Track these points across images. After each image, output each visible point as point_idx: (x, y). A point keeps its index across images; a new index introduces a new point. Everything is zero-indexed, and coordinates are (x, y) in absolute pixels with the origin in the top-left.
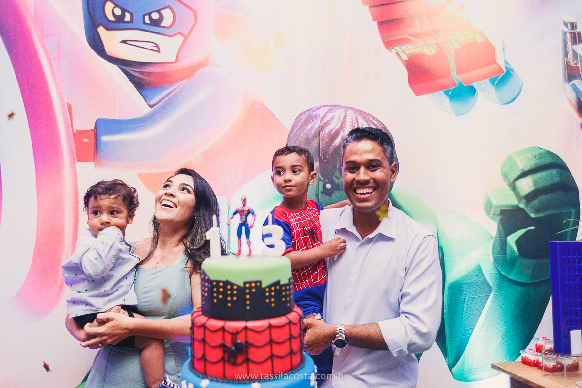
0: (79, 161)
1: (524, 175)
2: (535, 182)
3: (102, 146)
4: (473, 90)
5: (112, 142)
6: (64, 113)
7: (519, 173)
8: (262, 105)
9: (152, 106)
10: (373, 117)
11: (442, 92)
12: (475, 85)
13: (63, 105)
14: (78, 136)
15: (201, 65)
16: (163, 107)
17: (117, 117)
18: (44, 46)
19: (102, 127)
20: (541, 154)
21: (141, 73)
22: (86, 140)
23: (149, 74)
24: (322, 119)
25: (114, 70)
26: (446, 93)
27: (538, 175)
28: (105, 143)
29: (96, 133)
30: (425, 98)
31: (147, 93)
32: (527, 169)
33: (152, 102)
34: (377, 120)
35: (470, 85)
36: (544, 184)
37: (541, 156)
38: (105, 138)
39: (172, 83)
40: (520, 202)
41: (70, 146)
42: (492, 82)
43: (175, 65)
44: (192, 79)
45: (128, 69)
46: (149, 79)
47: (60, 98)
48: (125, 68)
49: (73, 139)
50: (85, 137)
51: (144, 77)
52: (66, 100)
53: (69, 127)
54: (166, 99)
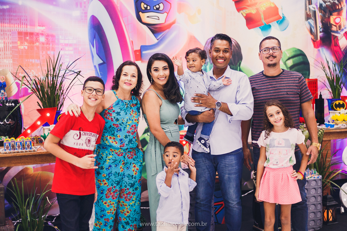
0: (136, 60)
1: (289, 59)
2: (293, 62)
3: (143, 55)
4: (270, 26)
5: (146, 54)
6: (131, 44)
7: (287, 58)
8: (194, 37)
9: (158, 40)
10: (233, 39)
11: (258, 28)
12: (271, 24)
14: (135, 52)
15: (173, 23)
16: (161, 40)
17: (147, 45)
18: (123, 21)
19: (144, 48)
20: (296, 50)
21: (154, 28)
22: (138, 53)
25: (145, 27)
26: (260, 28)
27: (295, 59)
28: (144, 54)
29: (140, 51)
30: (252, 30)
31: (156, 35)
32: (290, 56)
33: (158, 38)
34: (235, 40)
35: (269, 24)
36: (297, 62)
37: (296, 51)
38: (144, 52)
39: (164, 31)
40: (287, 69)
41: (133, 56)
42: (277, 22)
43: (165, 24)
44: (170, 29)
45: (149, 27)
46: (156, 30)
47: (129, 39)
48: (149, 26)
49: (134, 53)
50: (138, 52)
51: (155, 29)
52: (131, 40)
53: (132, 49)
54: (162, 37)
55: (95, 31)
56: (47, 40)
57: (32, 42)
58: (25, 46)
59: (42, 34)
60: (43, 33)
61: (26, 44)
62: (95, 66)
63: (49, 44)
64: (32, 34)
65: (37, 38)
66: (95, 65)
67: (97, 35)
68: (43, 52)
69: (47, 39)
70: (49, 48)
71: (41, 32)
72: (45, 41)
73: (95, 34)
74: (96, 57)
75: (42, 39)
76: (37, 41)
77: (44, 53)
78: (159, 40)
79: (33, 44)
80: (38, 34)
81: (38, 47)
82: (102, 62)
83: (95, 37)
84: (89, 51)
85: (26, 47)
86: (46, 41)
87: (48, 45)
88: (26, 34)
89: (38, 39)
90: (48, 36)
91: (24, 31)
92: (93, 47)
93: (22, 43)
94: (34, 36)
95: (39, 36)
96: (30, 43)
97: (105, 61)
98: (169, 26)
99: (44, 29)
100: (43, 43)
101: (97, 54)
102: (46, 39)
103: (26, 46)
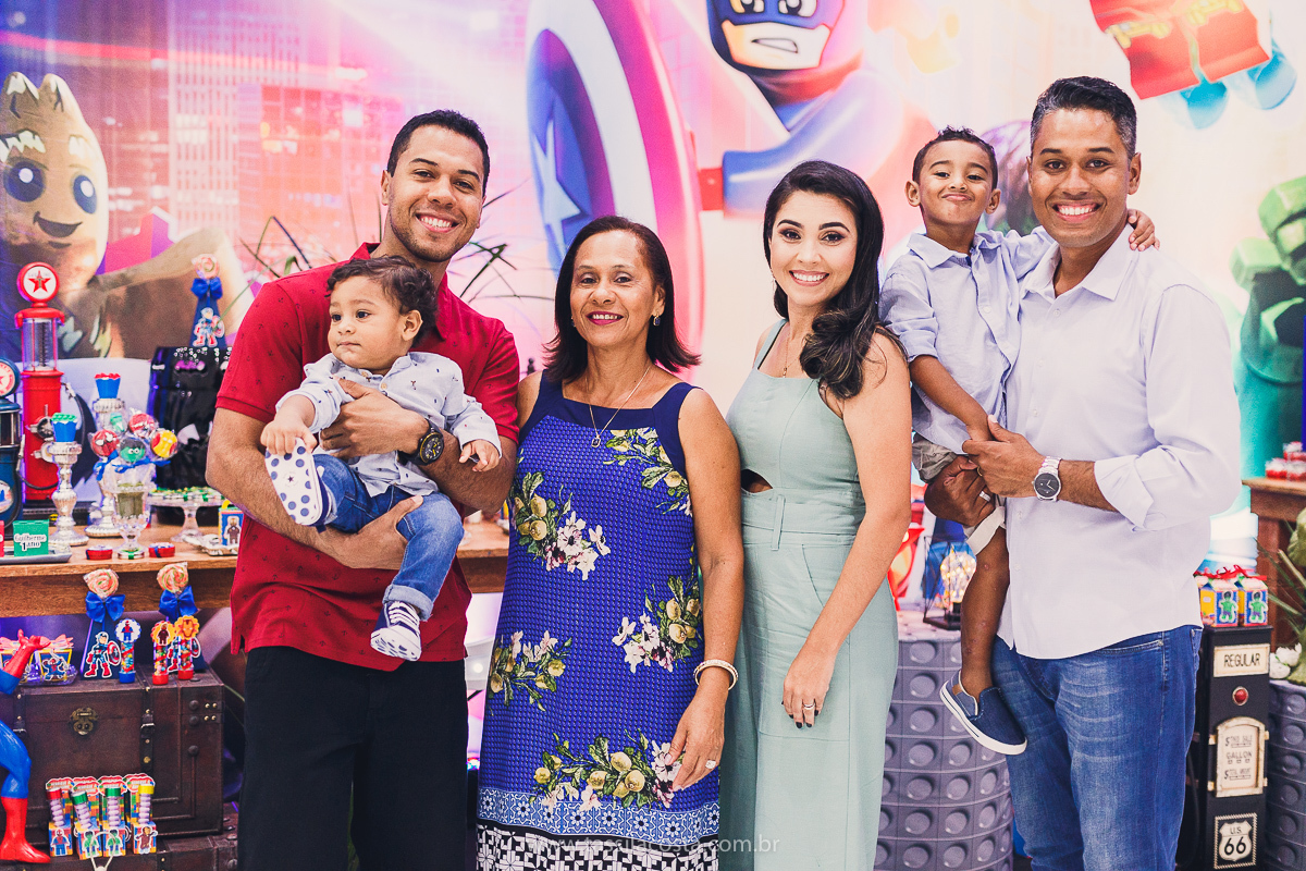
0: (706, 208)
1: (1292, 218)
3: (730, 190)
4: (1222, 89)
6: (686, 146)
7: (1283, 217)
9: (790, 130)
11: (1176, 94)
12: (1225, 80)
13: (684, 135)
14: (703, 175)
15: (851, 67)
16: (803, 132)
17: (748, 147)
18: (660, 55)
19: (736, 161)
21: (778, 84)
22: (712, 182)
23: (784, 85)
24: (1010, 142)
25: (743, 82)
26: (1183, 94)
28: (735, 185)
29: (722, 173)
30: (1154, 102)
31: (783, 111)
32: (1295, 210)
33: (791, 125)
35: (1219, 80)
38: (735, 178)
39: (812, 96)
40: (1284, 261)
41: (693, 190)
42: (1252, 74)
43: (817, 71)
44: (840, 88)
45: (761, 80)
46: (787, 92)
47: (682, 125)
48: (759, 80)
49: (696, 180)
50: (713, 178)
51: (780, 90)
52: (688, 128)
53: (692, 163)
54: (808, 120)
55: (552, 91)
56: (372, 120)
57: (313, 128)
58: (287, 144)
59: (354, 99)
60: (359, 93)
61: (292, 132)
62: (548, 228)
63: (379, 137)
64: (314, 95)
65: (332, 113)
66: (548, 221)
67: (559, 108)
68: (353, 167)
69: (372, 116)
70: (378, 151)
71: (348, 90)
72: (365, 122)
73: (553, 101)
74: (554, 191)
75: (353, 116)
76: (334, 122)
77: (359, 169)
78: (795, 132)
79: (319, 133)
80: (336, 98)
81: (335, 148)
82: (574, 211)
83: (550, 116)
84: (529, 167)
85: (293, 148)
86: (369, 124)
87: (372, 142)
88: (294, 94)
89: (337, 115)
90: (374, 104)
91: (285, 84)
92: (544, 150)
93: (276, 129)
94: (323, 103)
95: (340, 103)
96: (307, 131)
97: (587, 208)
98: (835, 79)
99: (362, 80)
100: (356, 134)
101: (559, 180)
102: (367, 118)
103: (292, 140)
